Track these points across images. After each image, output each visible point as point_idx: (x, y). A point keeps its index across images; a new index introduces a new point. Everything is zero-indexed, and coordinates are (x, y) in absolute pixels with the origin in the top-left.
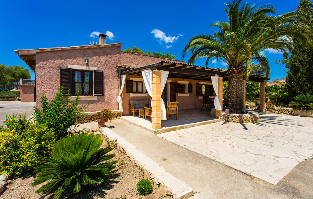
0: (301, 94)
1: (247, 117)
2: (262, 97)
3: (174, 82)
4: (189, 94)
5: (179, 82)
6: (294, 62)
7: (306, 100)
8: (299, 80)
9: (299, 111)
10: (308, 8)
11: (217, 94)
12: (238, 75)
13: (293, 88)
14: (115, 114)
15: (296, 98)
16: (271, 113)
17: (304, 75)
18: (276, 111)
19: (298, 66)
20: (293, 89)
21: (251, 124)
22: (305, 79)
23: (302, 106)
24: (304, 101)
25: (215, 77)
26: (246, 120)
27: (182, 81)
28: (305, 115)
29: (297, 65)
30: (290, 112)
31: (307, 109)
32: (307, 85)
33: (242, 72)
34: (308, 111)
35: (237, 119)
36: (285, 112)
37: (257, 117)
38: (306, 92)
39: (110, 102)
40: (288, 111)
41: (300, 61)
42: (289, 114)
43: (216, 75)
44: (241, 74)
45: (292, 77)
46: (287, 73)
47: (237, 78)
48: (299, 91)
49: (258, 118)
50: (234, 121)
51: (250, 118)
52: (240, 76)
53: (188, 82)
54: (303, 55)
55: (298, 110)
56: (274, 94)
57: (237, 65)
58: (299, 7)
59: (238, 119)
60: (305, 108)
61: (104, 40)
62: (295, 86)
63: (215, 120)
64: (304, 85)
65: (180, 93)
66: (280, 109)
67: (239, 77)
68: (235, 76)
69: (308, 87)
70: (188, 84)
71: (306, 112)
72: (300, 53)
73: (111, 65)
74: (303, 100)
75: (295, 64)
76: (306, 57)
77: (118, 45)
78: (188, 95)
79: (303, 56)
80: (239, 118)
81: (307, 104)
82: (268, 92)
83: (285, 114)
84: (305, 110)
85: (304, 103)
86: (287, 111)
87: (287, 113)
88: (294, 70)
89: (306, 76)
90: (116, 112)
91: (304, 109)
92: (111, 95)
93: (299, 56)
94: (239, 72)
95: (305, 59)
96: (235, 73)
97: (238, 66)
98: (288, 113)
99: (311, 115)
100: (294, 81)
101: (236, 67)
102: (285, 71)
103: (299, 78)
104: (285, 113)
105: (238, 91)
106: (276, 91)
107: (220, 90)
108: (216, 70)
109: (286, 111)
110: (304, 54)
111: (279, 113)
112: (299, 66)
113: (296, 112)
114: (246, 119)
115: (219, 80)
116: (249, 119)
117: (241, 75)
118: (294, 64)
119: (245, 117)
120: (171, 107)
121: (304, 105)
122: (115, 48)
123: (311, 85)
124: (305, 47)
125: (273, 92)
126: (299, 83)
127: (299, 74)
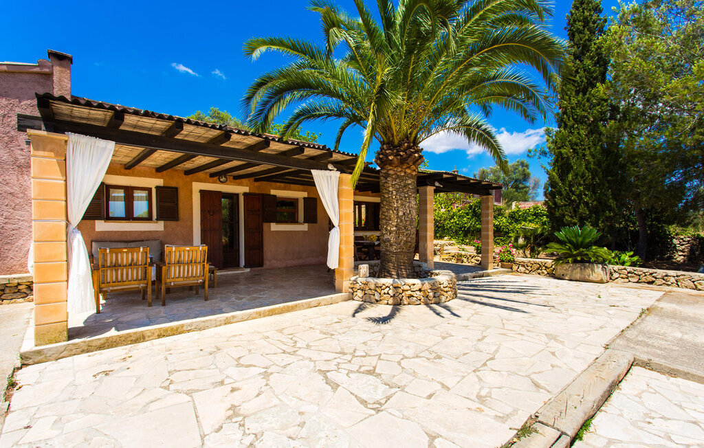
0: (575, 224)
1: (412, 287)
2: (485, 233)
3: (257, 192)
4: (306, 225)
5: (273, 192)
6: (560, 148)
7: (580, 239)
8: (571, 191)
9: (566, 266)
10: (590, 15)
11: (335, 221)
12: (400, 169)
13: (558, 209)
14: (19, 284)
15: (561, 235)
16: (508, 272)
17: (580, 179)
18: (521, 268)
19: (568, 158)
20: (557, 214)
21: (423, 307)
22: (581, 188)
23: (571, 256)
24: (577, 242)
25: (327, 172)
26: (409, 297)
27: (284, 189)
28: (578, 276)
29: (566, 154)
30: (548, 268)
31: (582, 261)
32: (586, 204)
33: (410, 161)
34: (585, 267)
35: (385, 294)
36: (538, 269)
37: (442, 286)
38: (584, 219)
39: (9, 247)
40: (546, 267)
41: (573, 145)
42: (548, 274)
43: (330, 167)
44: (409, 168)
45: (557, 184)
46: (548, 173)
47: (398, 177)
48: (571, 217)
49: (446, 289)
50: (377, 301)
51: (420, 290)
52: (405, 173)
53: (305, 194)
54: (579, 129)
55: (563, 265)
56: (531, 226)
57: (396, 142)
58: (571, 12)
59: (388, 293)
60: (579, 258)
61: (64, 69)
62: (562, 206)
63: (324, 300)
64: (580, 203)
65: (278, 222)
66: (529, 262)
67: (403, 174)
68: (391, 172)
69: (588, 207)
70: (304, 198)
71: (581, 269)
72: (573, 127)
73: (8, 129)
74: (574, 240)
75: (563, 151)
76: (586, 135)
77: (37, 70)
78: (304, 227)
79: (578, 133)
80: (390, 292)
81: (581, 249)
82: (521, 223)
83: (539, 274)
84: (578, 265)
85: (576, 246)
86: (544, 268)
87: (543, 273)
88: (561, 166)
89: (584, 181)
90: (19, 278)
91: (575, 262)
92: (9, 226)
93: (571, 132)
94: (403, 161)
95: (583, 141)
96: (391, 163)
97: (400, 145)
98: (546, 272)
99: (591, 278)
100: (560, 193)
101: (395, 147)
102: (542, 167)
103: (571, 186)
104: (539, 271)
105: (401, 214)
106: (537, 220)
107: (344, 210)
108: (348, 155)
109: (540, 266)
110: (581, 127)
111: (527, 272)
112: (571, 158)
113: (560, 270)
114: (409, 292)
115: (340, 182)
116: (418, 293)
117: (408, 171)
118: (561, 152)
119: (406, 287)
120: (179, 263)
121: (575, 252)
122: (27, 77)
123: (595, 203)
124: (583, 110)
125: (530, 221)
126: (570, 199)
127: (570, 176)
